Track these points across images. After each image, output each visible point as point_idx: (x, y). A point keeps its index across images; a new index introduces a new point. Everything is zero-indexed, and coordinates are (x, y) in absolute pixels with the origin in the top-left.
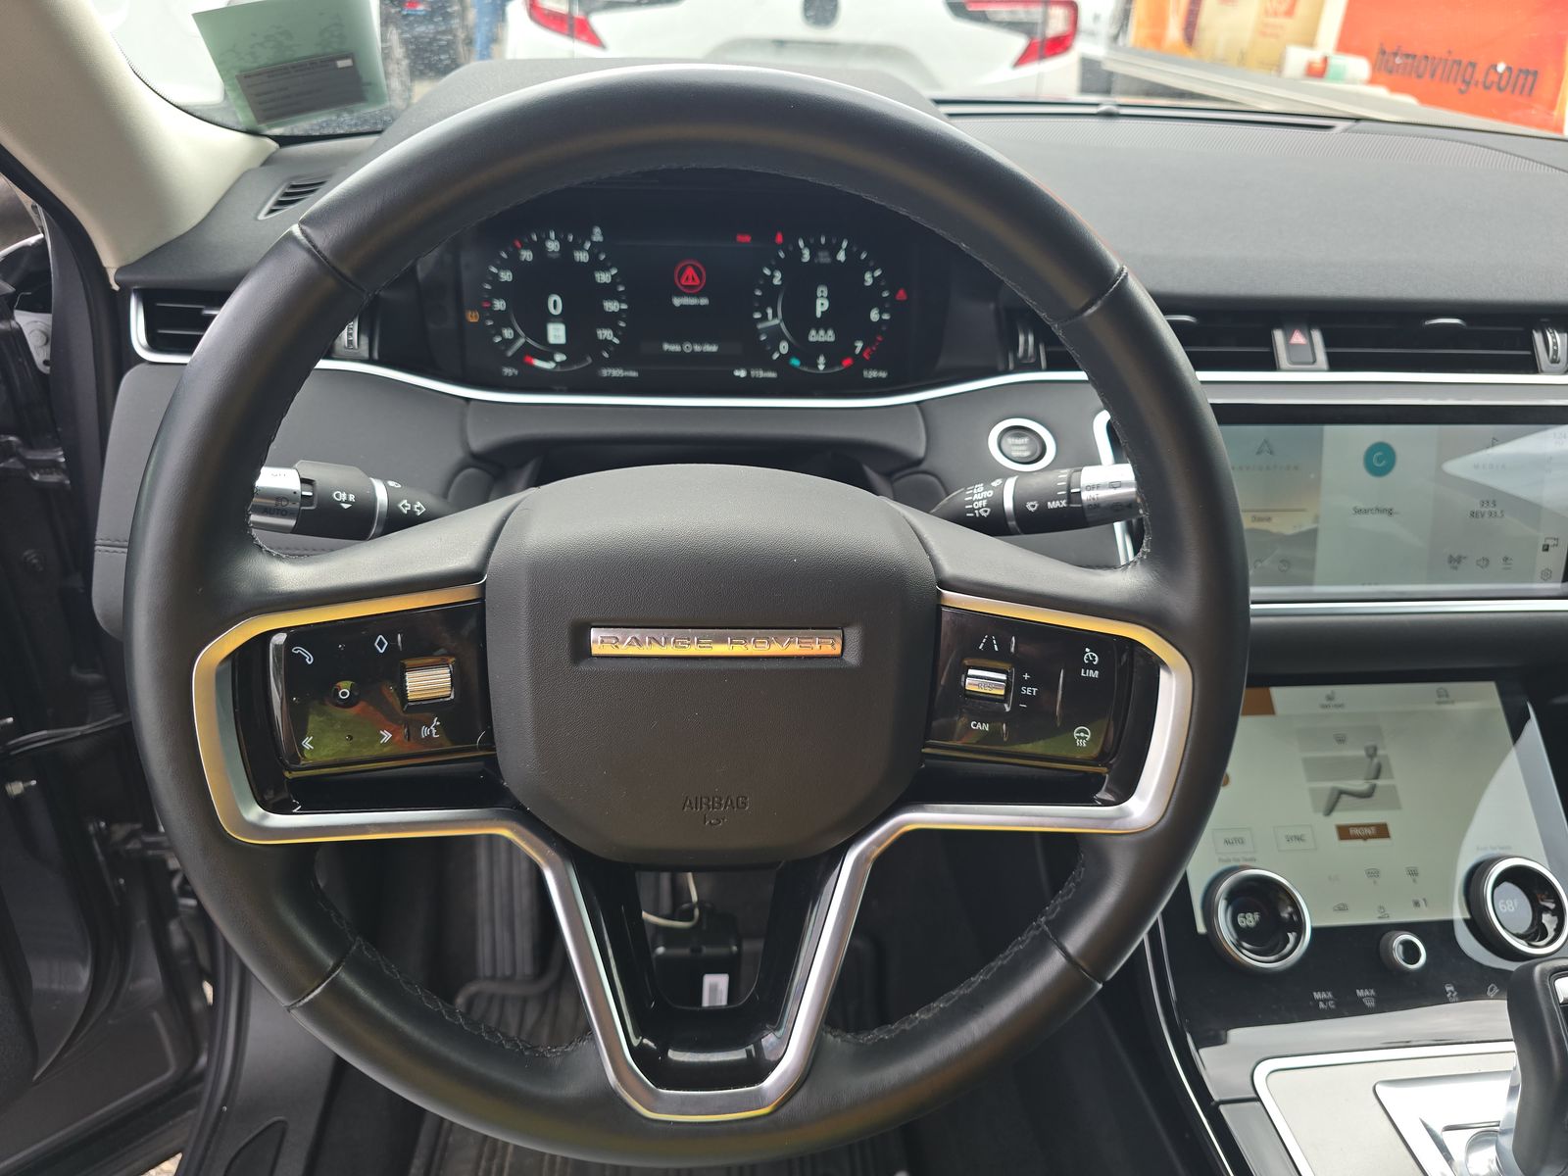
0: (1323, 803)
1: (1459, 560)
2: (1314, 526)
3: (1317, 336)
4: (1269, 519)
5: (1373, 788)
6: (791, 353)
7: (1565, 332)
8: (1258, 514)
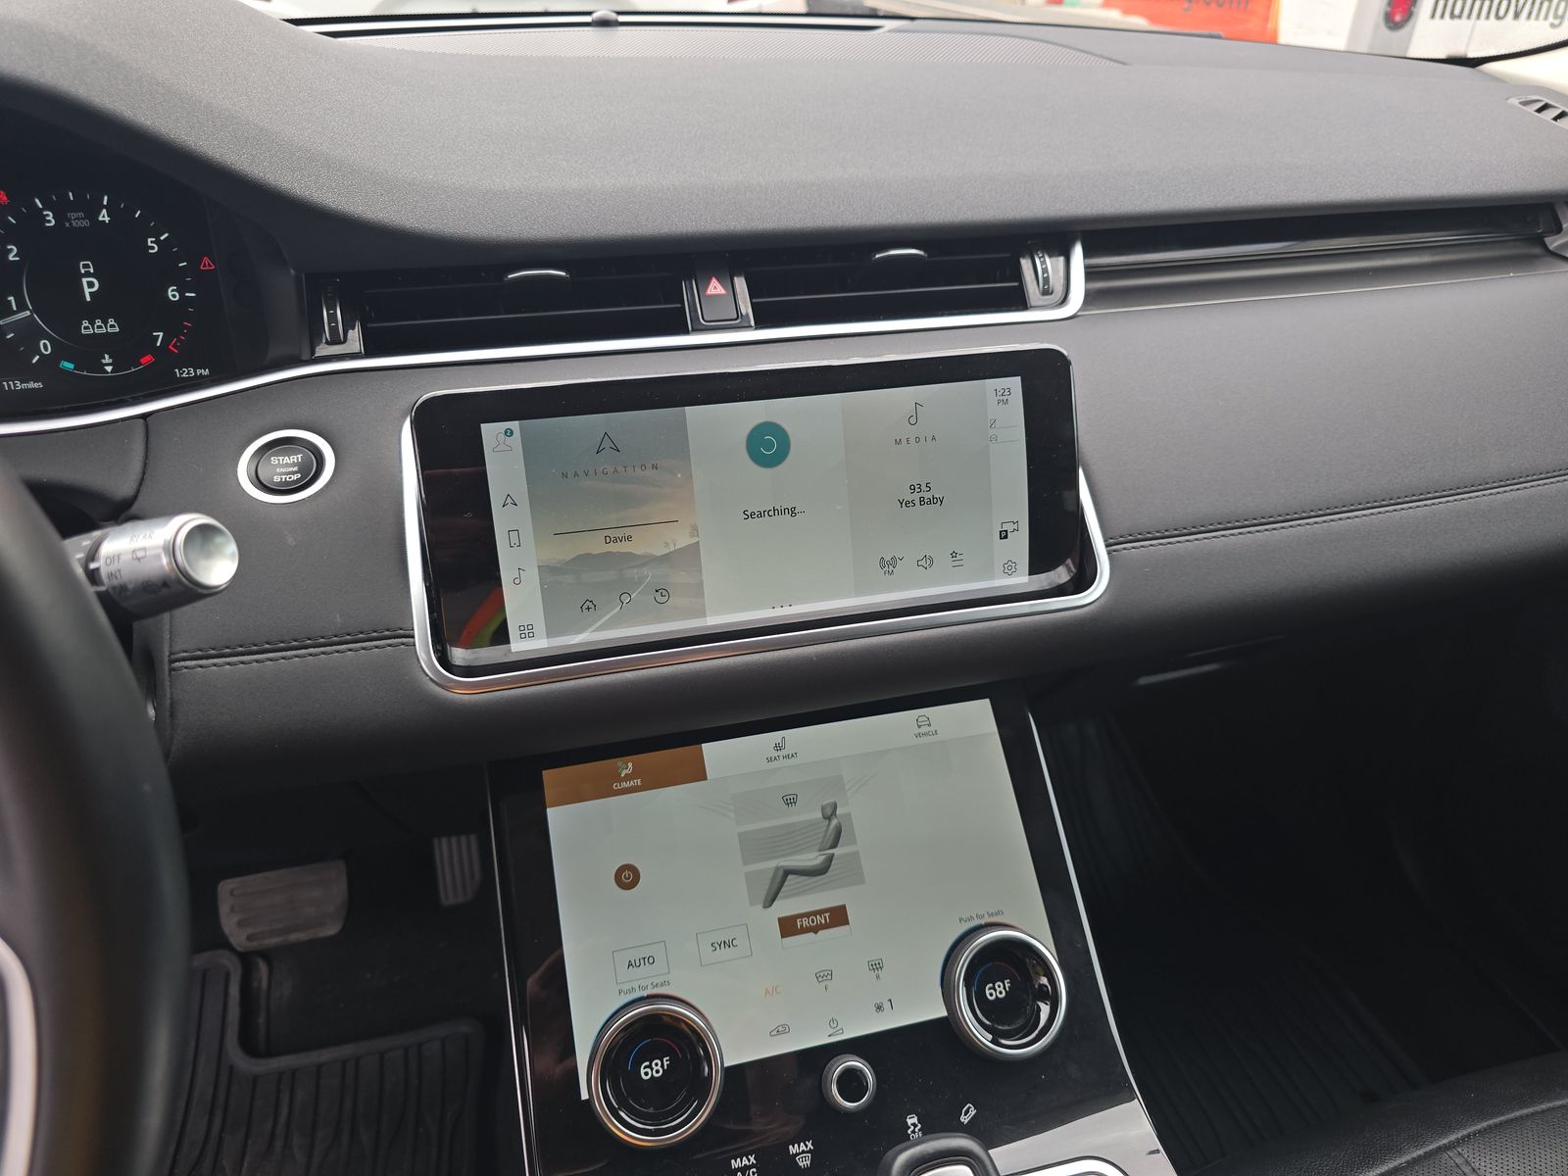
0: (763, 891)
1: (893, 562)
2: (694, 540)
3: (740, 283)
4: (629, 538)
5: (831, 858)
6: (59, 352)
7: (1060, 255)
8: (612, 533)
